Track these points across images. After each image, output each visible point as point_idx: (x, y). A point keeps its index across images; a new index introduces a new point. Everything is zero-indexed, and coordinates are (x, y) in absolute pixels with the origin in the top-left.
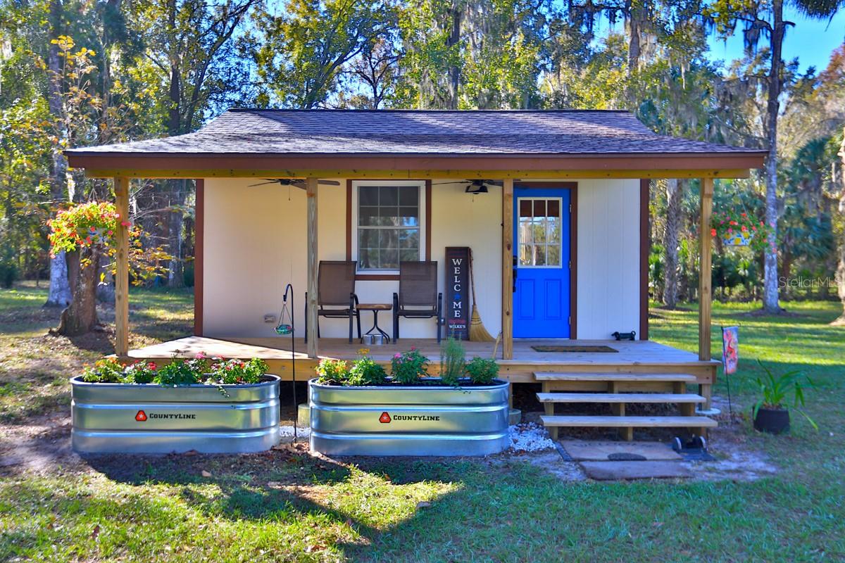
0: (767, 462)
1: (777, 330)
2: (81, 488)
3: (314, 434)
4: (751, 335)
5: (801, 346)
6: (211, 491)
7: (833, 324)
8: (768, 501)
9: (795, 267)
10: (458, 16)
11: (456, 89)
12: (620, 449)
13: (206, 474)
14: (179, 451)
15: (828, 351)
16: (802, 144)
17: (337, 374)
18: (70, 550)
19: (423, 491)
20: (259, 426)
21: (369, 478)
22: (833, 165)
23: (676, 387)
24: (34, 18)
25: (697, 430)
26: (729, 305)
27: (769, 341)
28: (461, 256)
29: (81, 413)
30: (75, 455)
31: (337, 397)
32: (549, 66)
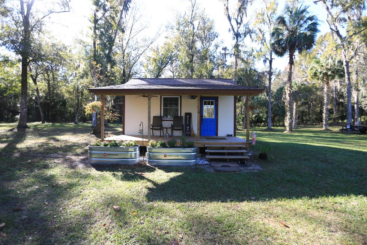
0: (260, 167)
1: (270, 134)
2: (88, 172)
3: (148, 160)
4: (264, 135)
5: (275, 138)
6: (120, 174)
7: (284, 132)
8: (258, 177)
9: (276, 118)
10: (193, 56)
11: (192, 73)
12: (225, 164)
13: (120, 169)
14: (114, 163)
15: (281, 139)
16: (278, 88)
17: (153, 145)
18: (82, 187)
19: (173, 175)
20: (134, 157)
21: (160, 171)
22: (284, 93)
23: (240, 148)
24: (90, 57)
25: (244, 159)
26: (260, 128)
27: (267, 137)
28: (189, 115)
29: (91, 154)
30: (89, 164)
31: (154, 150)
32: (216, 68)
